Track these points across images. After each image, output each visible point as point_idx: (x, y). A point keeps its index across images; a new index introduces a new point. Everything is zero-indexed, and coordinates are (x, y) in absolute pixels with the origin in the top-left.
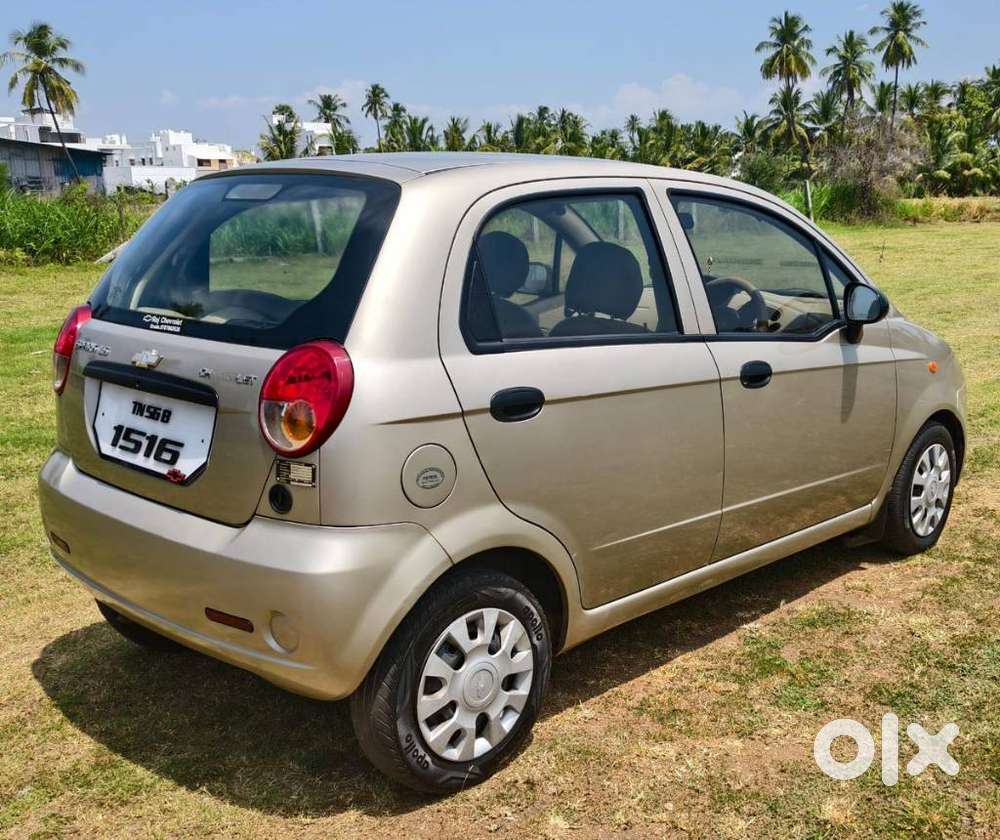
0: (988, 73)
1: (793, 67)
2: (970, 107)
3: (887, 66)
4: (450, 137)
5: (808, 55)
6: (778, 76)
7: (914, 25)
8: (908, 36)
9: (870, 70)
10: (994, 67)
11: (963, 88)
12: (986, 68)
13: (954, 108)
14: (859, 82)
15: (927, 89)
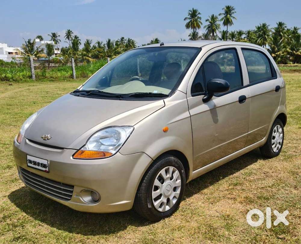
0: (256, 28)
1: (195, 25)
2: (251, 38)
3: (224, 25)
4: (86, 45)
5: (200, 22)
6: (191, 28)
7: (232, 13)
8: (231, 16)
9: (219, 26)
10: (258, 26)
11: (249, 32)
12: (256, 27)
13: (246, 39)
14: (216, 30)
15: (237, 32)
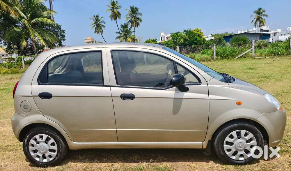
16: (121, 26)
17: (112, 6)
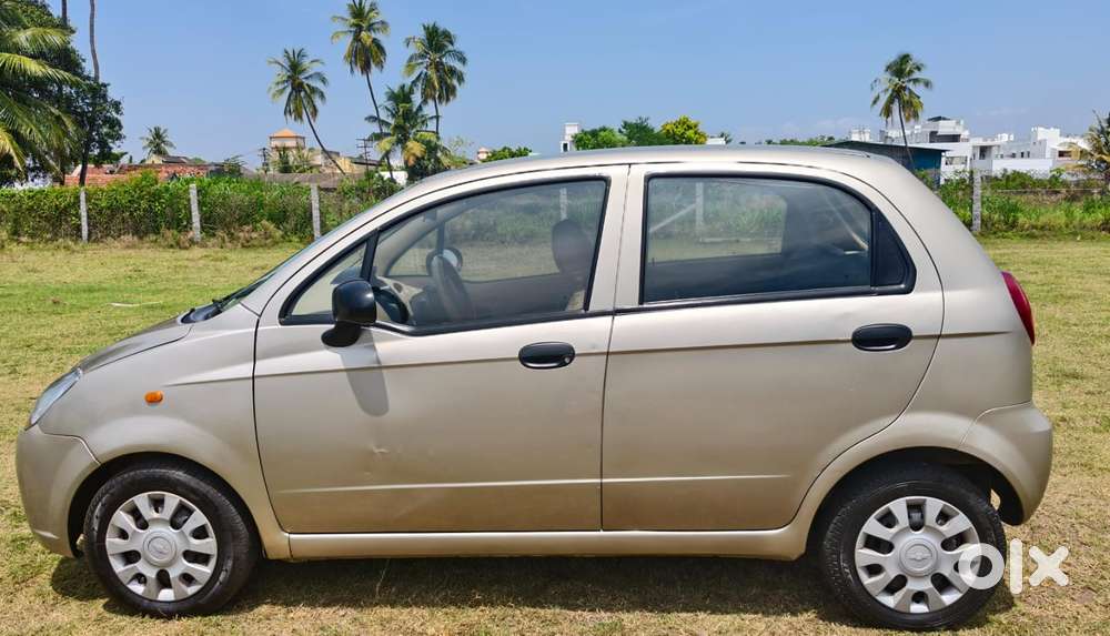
16: (387, 93)
17: (353, 21)
